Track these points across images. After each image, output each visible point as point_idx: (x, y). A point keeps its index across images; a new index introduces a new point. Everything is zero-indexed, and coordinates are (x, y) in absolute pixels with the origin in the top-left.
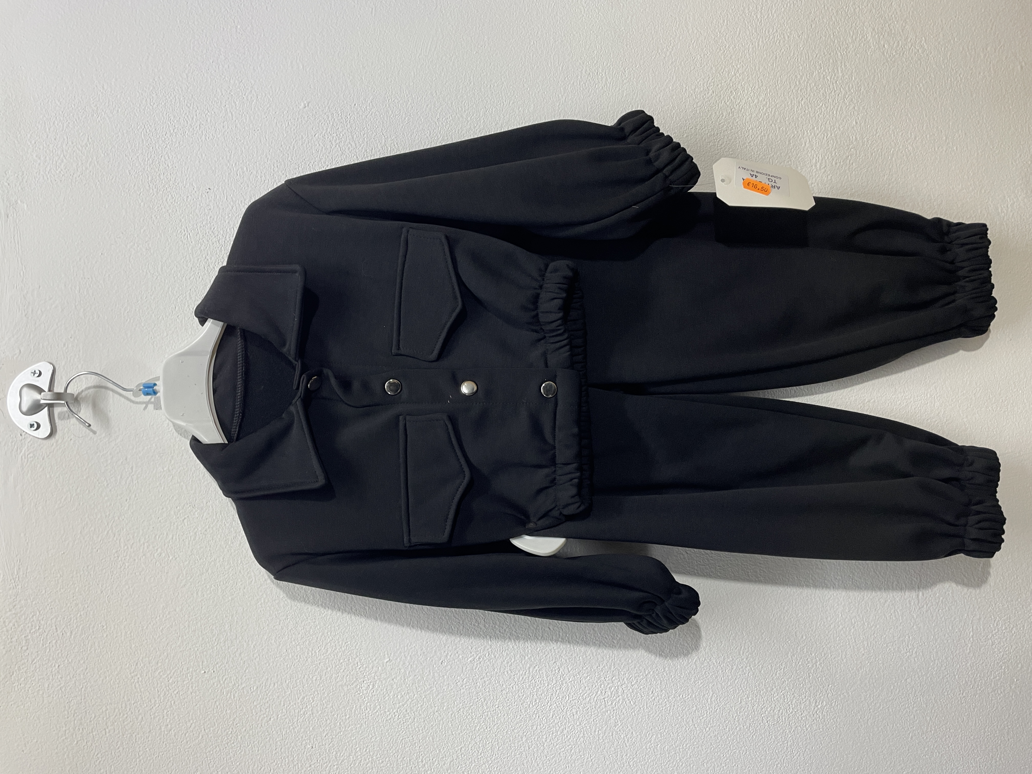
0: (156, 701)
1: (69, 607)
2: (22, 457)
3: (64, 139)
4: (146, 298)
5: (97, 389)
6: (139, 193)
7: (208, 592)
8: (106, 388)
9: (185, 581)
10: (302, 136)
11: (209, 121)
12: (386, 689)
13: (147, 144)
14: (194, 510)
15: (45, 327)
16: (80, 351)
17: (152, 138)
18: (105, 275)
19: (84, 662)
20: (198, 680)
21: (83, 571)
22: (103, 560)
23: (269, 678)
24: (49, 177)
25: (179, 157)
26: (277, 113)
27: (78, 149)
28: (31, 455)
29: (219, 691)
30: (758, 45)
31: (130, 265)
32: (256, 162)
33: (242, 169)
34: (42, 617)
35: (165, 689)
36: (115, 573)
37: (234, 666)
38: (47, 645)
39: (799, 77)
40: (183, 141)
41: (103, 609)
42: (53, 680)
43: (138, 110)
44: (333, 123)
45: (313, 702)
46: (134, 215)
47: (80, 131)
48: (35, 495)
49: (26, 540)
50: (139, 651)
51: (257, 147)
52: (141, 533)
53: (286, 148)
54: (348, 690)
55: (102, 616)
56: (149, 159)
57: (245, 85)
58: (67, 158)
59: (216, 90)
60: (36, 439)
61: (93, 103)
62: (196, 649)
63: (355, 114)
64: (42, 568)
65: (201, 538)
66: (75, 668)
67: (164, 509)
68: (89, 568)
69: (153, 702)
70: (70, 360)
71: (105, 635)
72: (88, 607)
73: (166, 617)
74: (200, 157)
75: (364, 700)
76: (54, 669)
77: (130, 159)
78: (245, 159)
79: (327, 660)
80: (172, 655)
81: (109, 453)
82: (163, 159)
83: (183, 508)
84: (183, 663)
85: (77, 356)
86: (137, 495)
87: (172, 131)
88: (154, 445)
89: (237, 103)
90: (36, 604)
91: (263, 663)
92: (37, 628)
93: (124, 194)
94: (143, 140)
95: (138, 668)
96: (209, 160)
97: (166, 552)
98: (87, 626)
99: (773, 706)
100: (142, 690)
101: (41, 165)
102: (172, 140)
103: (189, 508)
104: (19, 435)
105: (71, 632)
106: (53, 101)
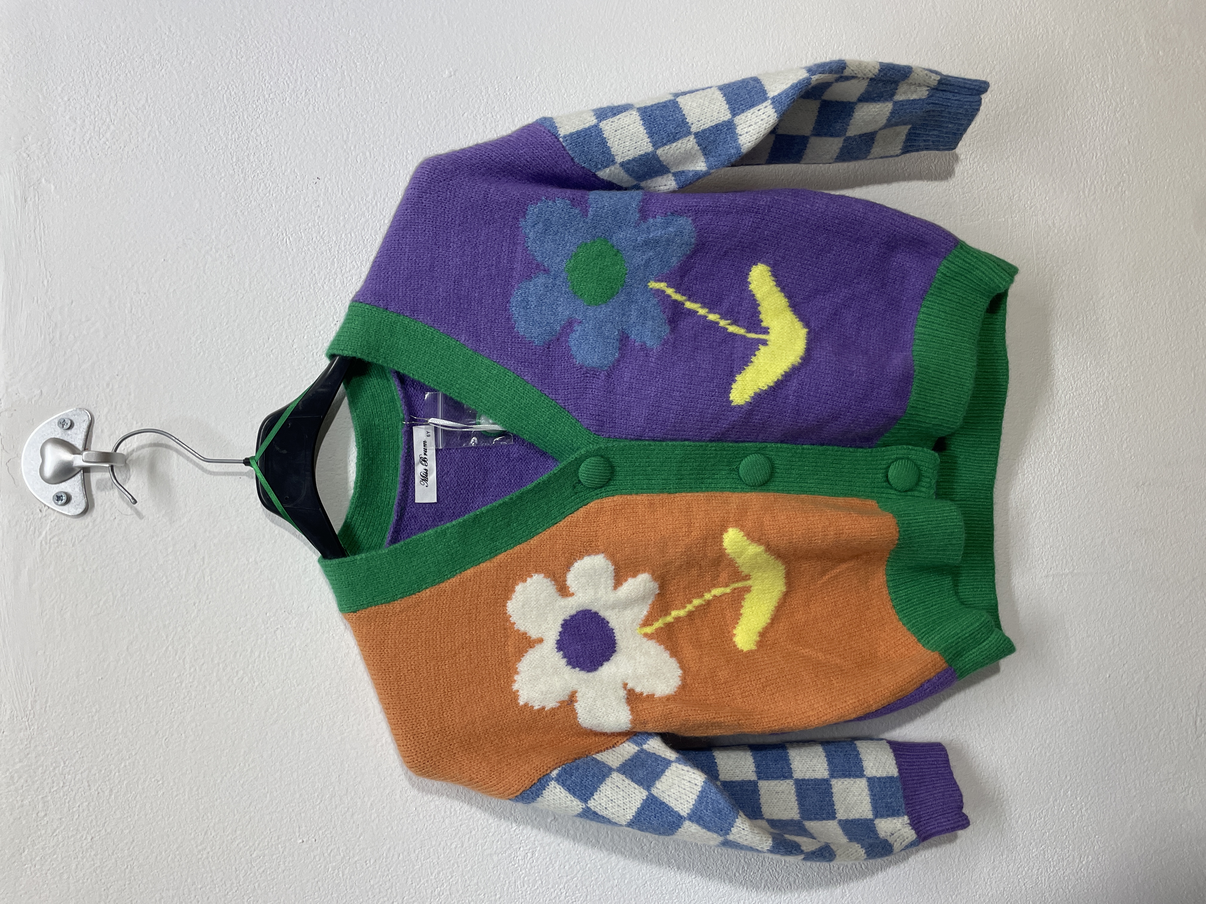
0: (233, 883)
1: (108, 756)
2: (41, 542)
3: (112, 97)
4: (227, 324)
5: (155, 448)
6: (218, 179)
7: (309, 730)
8: (167, 447)
9: (276, 715)
10: (446, 114)
11: (319, 85)
12: (550, 858)
13: (231, 112)
14: (291, 618)
15: (79, 359)
16: (130, 394)
17: (239, 104)
18: (168, 290)
19: (130, 832)
20: (293, 853)
21: (130, 703)
22: (159, 689)
23: (392, 848)
24: (88, 147)
25: (277, 133)
26: (414, 81)
27: (131, 111)
28: (56, 539)
29: (323, 867)
30: (1018, 37)
31: (205, 277)
32: (383, 146)
33: (364, 154)
34: (68, 770)
35: (246, 867)
36: (176, 705)
37: (343, 832)
38: (74, 809)
39: (1064, 81)
40: (282, 111)
41: (159, 756)
42: (83, 859)
43: (219, 64)
44: (487, 100)
45: (452, 877)
46: (211, 209)
47: (135, 87)
48: (60, 596)
49: (46, 660)
50: (209, 814)
51: (385, 126)
52: (215, 648)
53: (424, 129)
54: (499, 860)
55: (157, 766)
56: (233, 133)
57: (370, 41)
58: (116, 122)
59: (330, 46)
60: (63, 516)
61: (155, 50)
62: (291, 810)
63: (517, 89)
64: (68, 700)
65: (300, 656)
66: (115, 840)
67: (248, 616)
68: (139, 699)
69: (228, 886)
70: (116, 406)
71: (160, 793)
72: (136, 754)
73: (249, 765)
74: (306, 134)
75: (521, 873)
76: (85, 844)
77: (207, 131)
78: (368, 141)
79: (471, 821)
80: (257, 819)
81: (170, 539)
82: (253, 133)
83: (274, 615)
84: (272, 830)
85: (127, 401)
86: (210, 596)
87: (267, 96)
88: (235, 527)
89: (358, 64)
90: (59, 751)
91: (383, 826)
92: (61, 785)
93: (198, 180)
94: (225, 106)
95: (208, 838)
96: (319, 139)
97: (249, 675)
98: (135, 780)
99: (1031, 864)
100: (214, 868)
101: (78, 130)
102: (267, 109)
103: (284, 615)
104: (38, 510)
105: (111, 790)
106: (97, 44)
